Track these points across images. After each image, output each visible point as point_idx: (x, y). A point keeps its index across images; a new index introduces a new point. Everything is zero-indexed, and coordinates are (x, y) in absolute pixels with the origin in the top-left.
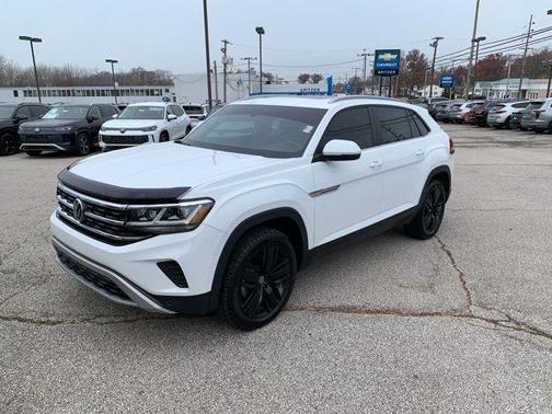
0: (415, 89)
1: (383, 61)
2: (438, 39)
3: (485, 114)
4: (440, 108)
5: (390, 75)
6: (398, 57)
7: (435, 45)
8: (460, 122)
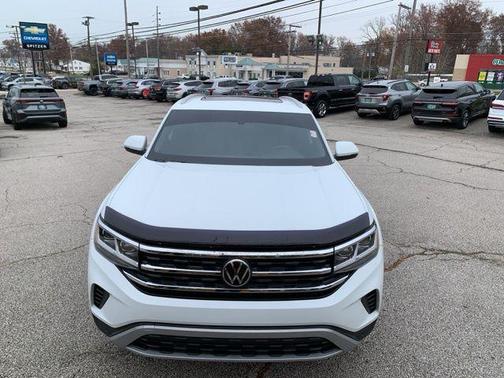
0: (61, 63)
1: (29, 34)
2: (89, 18)
3: (164, 91)
4: (116, 85)
5: (41, 49)
6: (46, 31)
7: (87, 23)
8: (137, 97)
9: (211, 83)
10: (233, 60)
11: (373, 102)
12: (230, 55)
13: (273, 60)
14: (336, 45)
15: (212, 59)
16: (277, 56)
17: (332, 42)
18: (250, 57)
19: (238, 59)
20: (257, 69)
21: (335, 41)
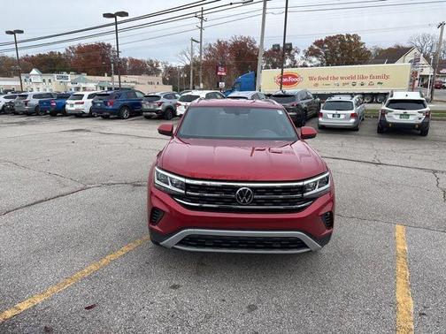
9: (26, 96)
10: (66, 78)
11: (152, 107)
12: (65, 74)
13: (106, 78)
14: (161, 67)
15: (47, 77)
16: (110, 75)
17: (157, 65)
18: (84, 76)
19: (71, 77)
20: (92, 85)
21: (160, 64)
